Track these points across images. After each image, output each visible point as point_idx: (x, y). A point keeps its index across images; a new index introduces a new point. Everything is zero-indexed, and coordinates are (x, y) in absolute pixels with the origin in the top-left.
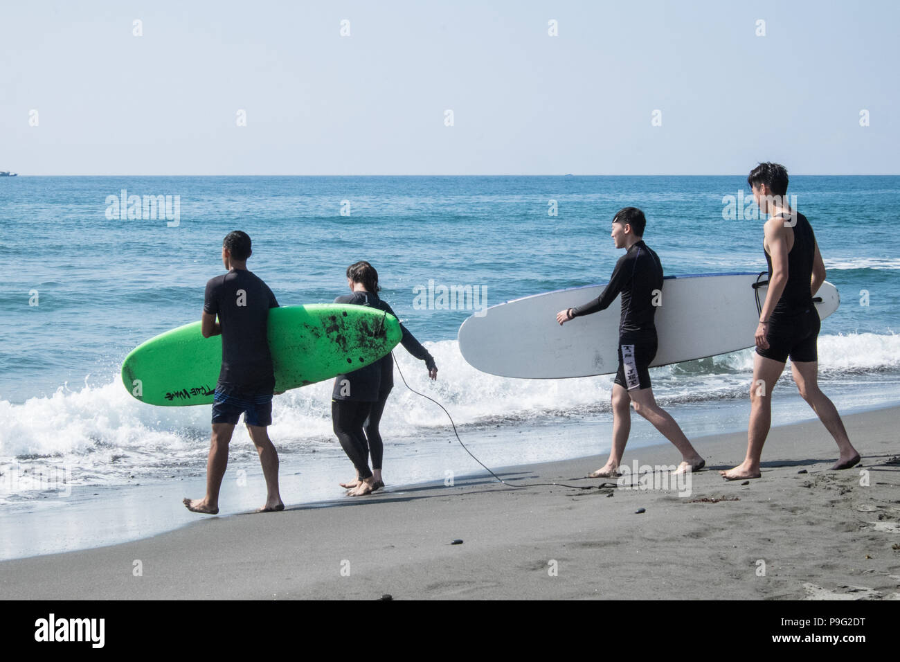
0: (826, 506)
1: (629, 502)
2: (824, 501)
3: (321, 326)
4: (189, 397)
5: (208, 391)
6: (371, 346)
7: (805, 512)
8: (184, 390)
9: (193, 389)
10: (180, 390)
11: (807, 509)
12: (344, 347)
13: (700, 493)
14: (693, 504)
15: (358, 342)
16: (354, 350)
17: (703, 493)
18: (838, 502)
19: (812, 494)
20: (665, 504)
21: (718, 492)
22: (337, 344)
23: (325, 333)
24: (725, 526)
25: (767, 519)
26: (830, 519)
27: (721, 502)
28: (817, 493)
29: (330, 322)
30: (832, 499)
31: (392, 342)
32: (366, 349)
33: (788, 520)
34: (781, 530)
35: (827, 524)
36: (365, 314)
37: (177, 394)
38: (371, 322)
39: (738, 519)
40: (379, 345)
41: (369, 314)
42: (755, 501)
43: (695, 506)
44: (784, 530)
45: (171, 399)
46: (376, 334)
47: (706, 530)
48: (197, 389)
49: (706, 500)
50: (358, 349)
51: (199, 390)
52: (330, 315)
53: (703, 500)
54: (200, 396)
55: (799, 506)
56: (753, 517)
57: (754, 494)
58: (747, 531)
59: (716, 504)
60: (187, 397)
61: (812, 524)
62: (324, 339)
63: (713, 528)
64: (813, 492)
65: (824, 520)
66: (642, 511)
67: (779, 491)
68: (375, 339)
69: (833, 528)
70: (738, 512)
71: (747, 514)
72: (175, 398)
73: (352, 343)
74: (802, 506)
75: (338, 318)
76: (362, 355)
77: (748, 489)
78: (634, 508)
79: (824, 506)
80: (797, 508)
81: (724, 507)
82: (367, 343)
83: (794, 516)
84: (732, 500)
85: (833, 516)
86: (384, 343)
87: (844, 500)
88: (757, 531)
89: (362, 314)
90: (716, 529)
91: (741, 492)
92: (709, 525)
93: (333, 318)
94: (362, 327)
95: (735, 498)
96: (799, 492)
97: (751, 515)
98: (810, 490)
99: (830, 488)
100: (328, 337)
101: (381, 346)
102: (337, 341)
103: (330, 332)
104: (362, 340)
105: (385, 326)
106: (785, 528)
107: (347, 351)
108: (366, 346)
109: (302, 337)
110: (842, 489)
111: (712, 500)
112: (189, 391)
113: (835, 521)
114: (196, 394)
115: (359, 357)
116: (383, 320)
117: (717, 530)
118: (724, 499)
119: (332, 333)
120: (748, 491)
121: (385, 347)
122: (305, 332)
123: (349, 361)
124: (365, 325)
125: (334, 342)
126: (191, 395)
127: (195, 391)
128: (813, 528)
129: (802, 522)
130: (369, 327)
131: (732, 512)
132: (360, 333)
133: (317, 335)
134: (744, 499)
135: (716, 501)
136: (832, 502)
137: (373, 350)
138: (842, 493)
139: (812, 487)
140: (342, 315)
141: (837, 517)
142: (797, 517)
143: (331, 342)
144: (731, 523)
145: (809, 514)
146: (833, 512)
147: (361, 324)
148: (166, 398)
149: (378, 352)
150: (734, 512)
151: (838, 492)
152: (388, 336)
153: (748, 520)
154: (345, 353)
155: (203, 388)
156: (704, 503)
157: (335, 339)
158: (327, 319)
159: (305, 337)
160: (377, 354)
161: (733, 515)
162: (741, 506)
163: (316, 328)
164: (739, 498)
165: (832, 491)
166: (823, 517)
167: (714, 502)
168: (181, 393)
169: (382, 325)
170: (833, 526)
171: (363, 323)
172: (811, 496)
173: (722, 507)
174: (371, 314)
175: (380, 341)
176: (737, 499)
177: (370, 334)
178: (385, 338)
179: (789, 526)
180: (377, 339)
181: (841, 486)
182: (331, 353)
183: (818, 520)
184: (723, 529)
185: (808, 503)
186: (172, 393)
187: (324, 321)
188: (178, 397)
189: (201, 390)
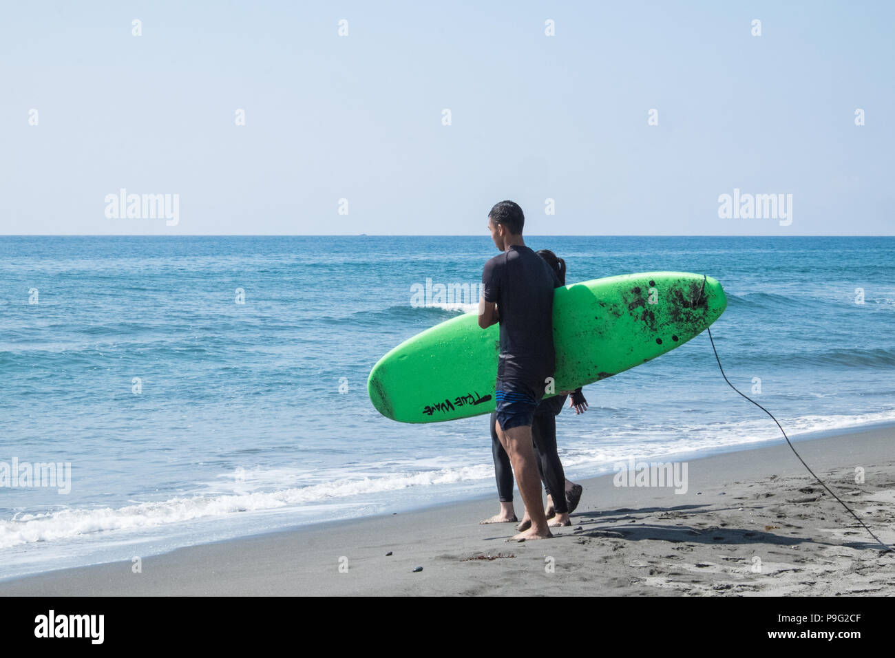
0: (599, 562)
1: (407, 561)
2: (598, 557)
3: (621, 302)
4: (453, 409)
5: (476, 399)
6: (688, 320)
7: (579, 568)
8: (447, 401)
9: (458, 398)
10: (442, 401)
11: (581, 565)
12: (652, 325)
13: (476, 551)
14: (469, 561)
15: (670, 317)
16: (666, 327)
17: (480, 550)
18: (611, 557)
19: (586, 550)
20: (442, 562)
21: (495, 549)
22: (644, 322)
23: (626, 310)
24: (501, 583)
25: (541, 575)
26: (602, 575)
27: (497, 559)
28: (591, 549)
29: (632, 295)
30: (604, 555)
31: (714, 311)
32: (681, 324)
33: (562, 577)
34: (555, 587)
35: (599, 580)
36: (679, 281)
37: (438, 406)
38: (686, 289)
39: (514, 576)
40: (698, 317)
41: (684, 280)
42: (531, 558)
43: (472, 564)
44: (558, 587)
45: (431, 414)
46: (694, 303)
47: (482, 587)
48: (463, 398)
49: (482, 558)
50: (671, 326)
51: (465, 398)
52: (632, 287)
53: (480, 558)
54: (467, 406)
55: (573, 562)
56: (528, 574)
57: (530, 551)
58: (522, 588)
59: (492, 562)
60: (450, 408)
61: (585, 580)
62: (626, 317)
63: (489, 586)
64: (587, 548)
65: (597, 576)
66: (420, 570)
67: (553, 547)
68: (693, 311)
69: (605, 584)
70: (513, 570)
71: (522, 571)
72: (436, 412)
73: (662, 319)
74: (576, 562)
75: (644, 289)
76: (676, 333)
77: (524, 546)
78: (412, 566)
79: (597, 562)
80: (571, 564)
81: (500, 564)
82: (682, 316)
83: (568, 573)
84: (508, 557)
85: (605, 572)
86: (704, 314)
87: (616, 556)
88: (532, 588)
89: (674, 281)
90: (491, 586)
91: (516, 550)
92: (485, 583)
93: (637, 290)
94: (675, 297)
95: (511, 555)
96: (573, 548)
97: (526, 571)
98: (583, 547)
99: (603, 544)
100: (631, 314)
101: (700, 318)
102: (644, 319)
103: (633, 308)
104: (675, 314)
105: (707, 293)
106: (558, 585)
107: (656, 330)
108: (681, 320)
109: (596, 318)
110: (615, 545)
111: (488, 558)
112: (453, 401)
113: (607, 577)
114: (462, 405)
115: (671, 335)
116: (704, 285)
117: (493, 588)
118: (500, 556)
119: (635, 310)
120: (524, 548)
121: (706, 319)
122: (601, 312)
123: (659, 341)
124: (679, 295)
125: (639, 321)
126: (455, 406)
127: (461, 401)
128: (587, 584)
129: (576, 578)
130: (685, 296)
131: (507, 570)
132: (672, 305)
133: (617, 314)
134: (519, 556)
135: (493, 559)
136: (606, 558)
137: (690, 324)
138: (615, 549)
139: (586, 544)
140: (648, 285)
141: (610, 573)
142: (571, 573)
143: (635, 321)
144: (506, 580)
145: (582, 570)
146: (605, 567)
147: (673, 293)
148: (424, 412)
149: (696, 327)
150: (510, 569)
151: (612, 548)
152: (709, 305)
153: (523, 577)
154: (653, 333)
155: (470, 396)
156: (480, 561)
157: (640, 316)
158: (630, 293)
159: (601, 318)
160: (695, 329)
161: (509, 572)
162: (517, 562)
163: (615, 306)
164: (515, 555)
165: (604, 548)
166: (596, 573)
167: (490, 560)
168: (443, 405)
169: (702, 292)
170: (605, 582)
171: (676, 292)
172: (585, 552)
173: (497, 564)
174: (687, 279)
175: (700, 311)
176: (513, 557)
177: (686, 304)
178: (707, 308)
179: (563, 582)
180: (695, 309)
181: (614, 542)
182: (636, 334)
183: (592, 576)
184: (498, 587)
185: (582, 559)
186: (431, 405)
187: (626, 296)
188: (439, 410)
189: (468, 399)
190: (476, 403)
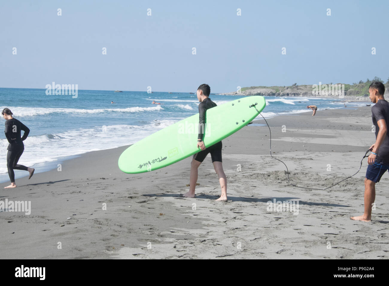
9: (154, 160)
37: (144, 164)
51: (156, 160)
54: (156, 163)
126: (152, 164)
155: (159, 158)
168: (147, 163)
188: (145, 166)
189: (157, 160)
190: (160, 161)
